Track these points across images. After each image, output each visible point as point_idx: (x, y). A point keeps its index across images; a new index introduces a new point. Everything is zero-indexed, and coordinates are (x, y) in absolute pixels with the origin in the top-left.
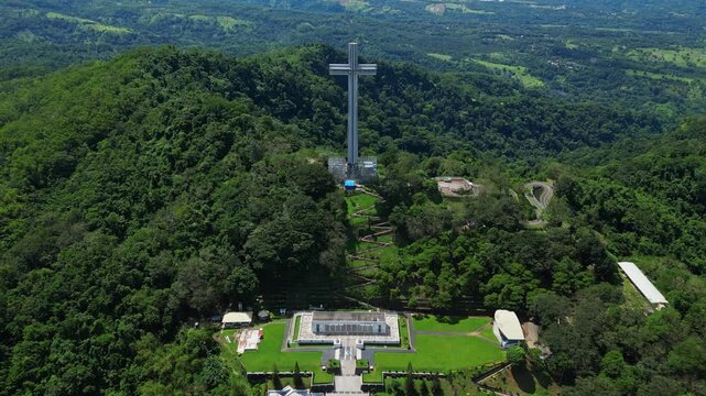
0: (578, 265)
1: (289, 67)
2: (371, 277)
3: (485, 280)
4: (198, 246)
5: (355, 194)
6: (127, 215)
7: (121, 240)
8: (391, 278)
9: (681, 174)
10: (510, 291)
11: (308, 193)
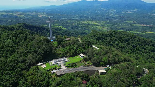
0: (88, 46)
2: (60, 54)
3: (77, 50)
4: (28, 55)
10: (81, 51)
11: (46, 42)
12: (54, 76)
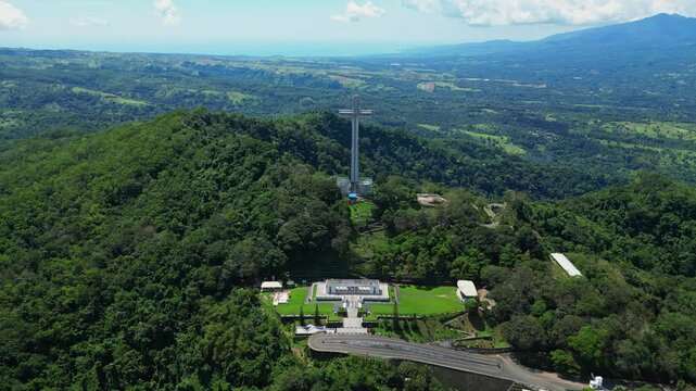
0: (517, 250)
1: (298, 127)
2: (369, 259)
3: (451, 260)
4: (241, 239)
5: (356, 203)
6: (185, 222)
7: (180, 239)
8: (382, 259)
9: (617, 206)
10: (468, 267)
11: (322, 199)
12: (298, 351)
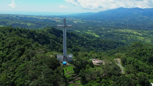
1: (44, 32)
5: (67, 66)
9: (144, 55)
